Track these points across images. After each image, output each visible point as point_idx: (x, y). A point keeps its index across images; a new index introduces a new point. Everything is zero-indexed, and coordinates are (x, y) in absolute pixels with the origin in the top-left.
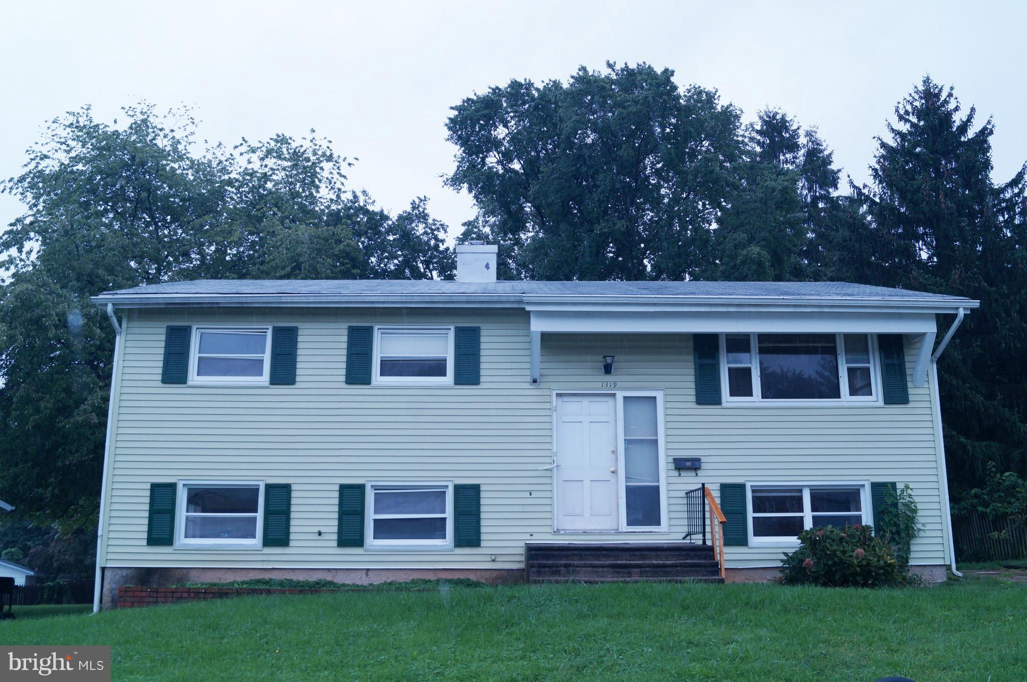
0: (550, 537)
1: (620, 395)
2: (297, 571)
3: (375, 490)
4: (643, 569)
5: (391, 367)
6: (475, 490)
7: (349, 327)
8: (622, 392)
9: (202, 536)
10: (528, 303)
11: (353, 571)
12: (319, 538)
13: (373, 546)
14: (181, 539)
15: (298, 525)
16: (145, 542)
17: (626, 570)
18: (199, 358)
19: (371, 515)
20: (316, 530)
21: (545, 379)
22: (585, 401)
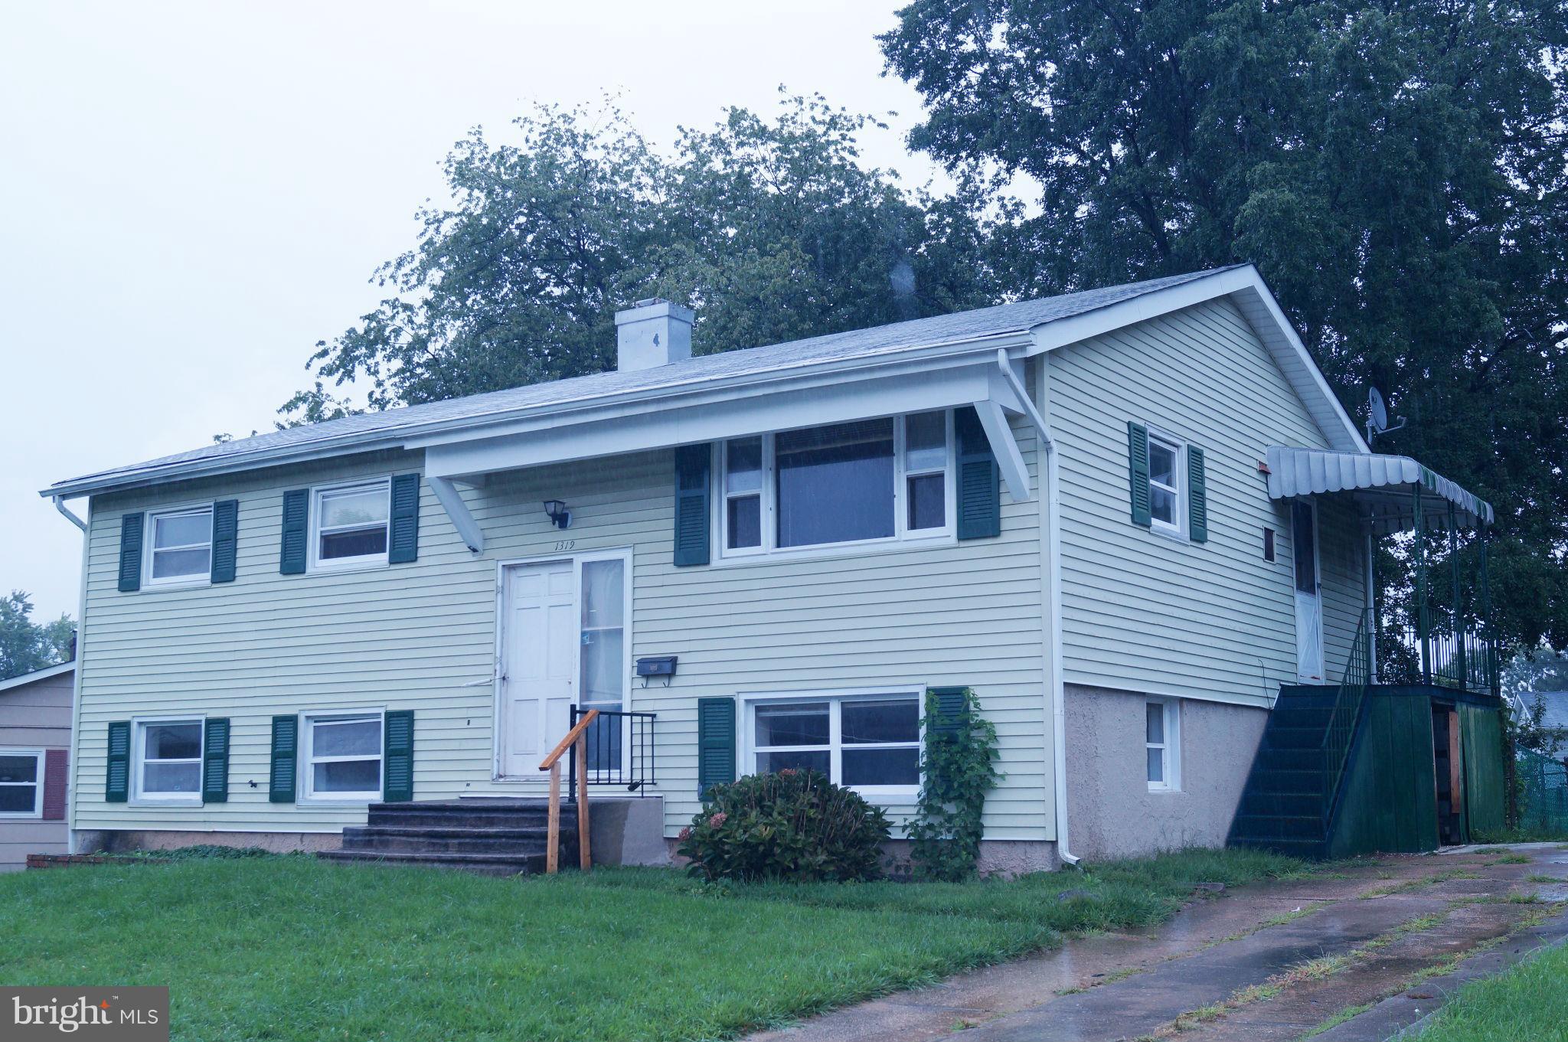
0: (488, 787)
1: (579, 559)
2: (237, 835)
3: (315, 722)
4: (462, 841)
5: (336, 545)
6: (408, 716)
7: (285, 493)
8: (583, 555)
9: (159, 790)
10: (406, 439)
11: (288, 836)
12: (253, 790)
13: (310, 801)
14: (139, 794)
15: (237, 776)
16: (103, 798)
17: (442, 841)
18: (156, 554)
19: (308, 758)
20: (247, 779)
21: (495, 543)
22: (544, 572)
